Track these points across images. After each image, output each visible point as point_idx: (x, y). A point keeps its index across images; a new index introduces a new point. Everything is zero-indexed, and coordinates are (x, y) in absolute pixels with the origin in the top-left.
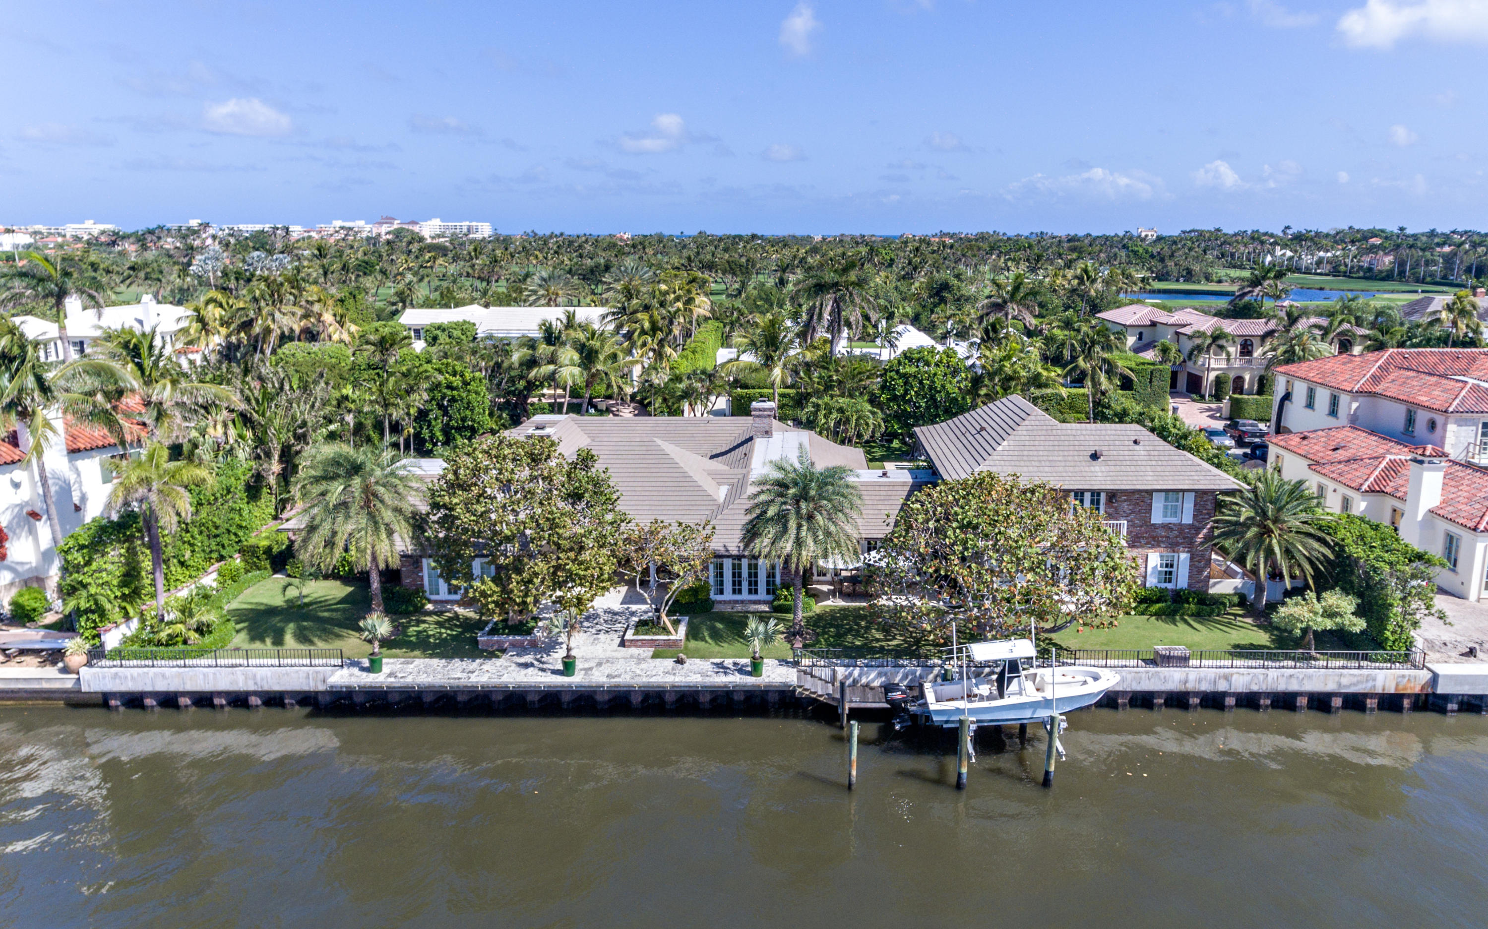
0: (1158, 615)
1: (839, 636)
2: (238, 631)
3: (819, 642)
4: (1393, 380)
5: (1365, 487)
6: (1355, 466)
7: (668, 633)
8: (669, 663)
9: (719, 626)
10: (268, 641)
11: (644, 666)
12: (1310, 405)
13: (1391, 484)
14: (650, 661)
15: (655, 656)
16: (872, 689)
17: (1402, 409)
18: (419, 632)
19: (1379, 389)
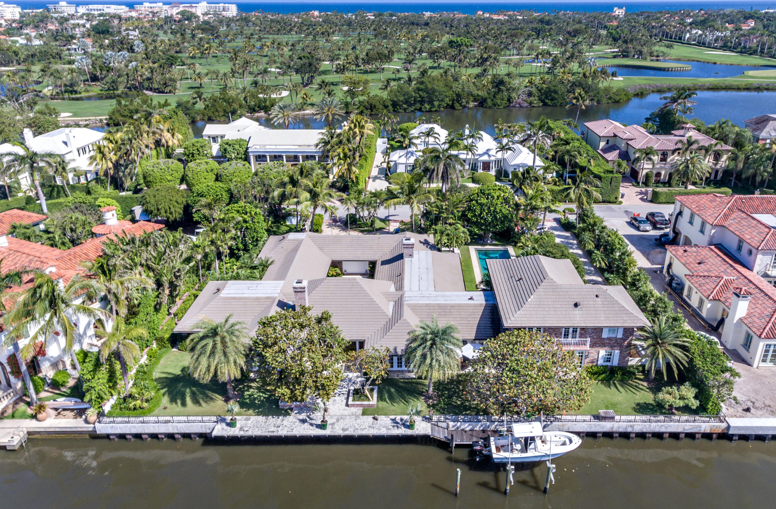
0: (602, 380)
1: (450, 397)
2: (164, 395)
3: (440, 402)
4: (735, 219)
5: (711, 297)
6: (707, 281)
7: (369, 400)
8: (369, 419)
9: (393, 390)
10: (179, 402)
11: (359, 421)
12: (691, 223)
13: (724, 296)
14: (361, 417)
15: (364, 414)
16: (466, 432)
17: (736, 240)
18: (250, 396)
19: (726, 224)
